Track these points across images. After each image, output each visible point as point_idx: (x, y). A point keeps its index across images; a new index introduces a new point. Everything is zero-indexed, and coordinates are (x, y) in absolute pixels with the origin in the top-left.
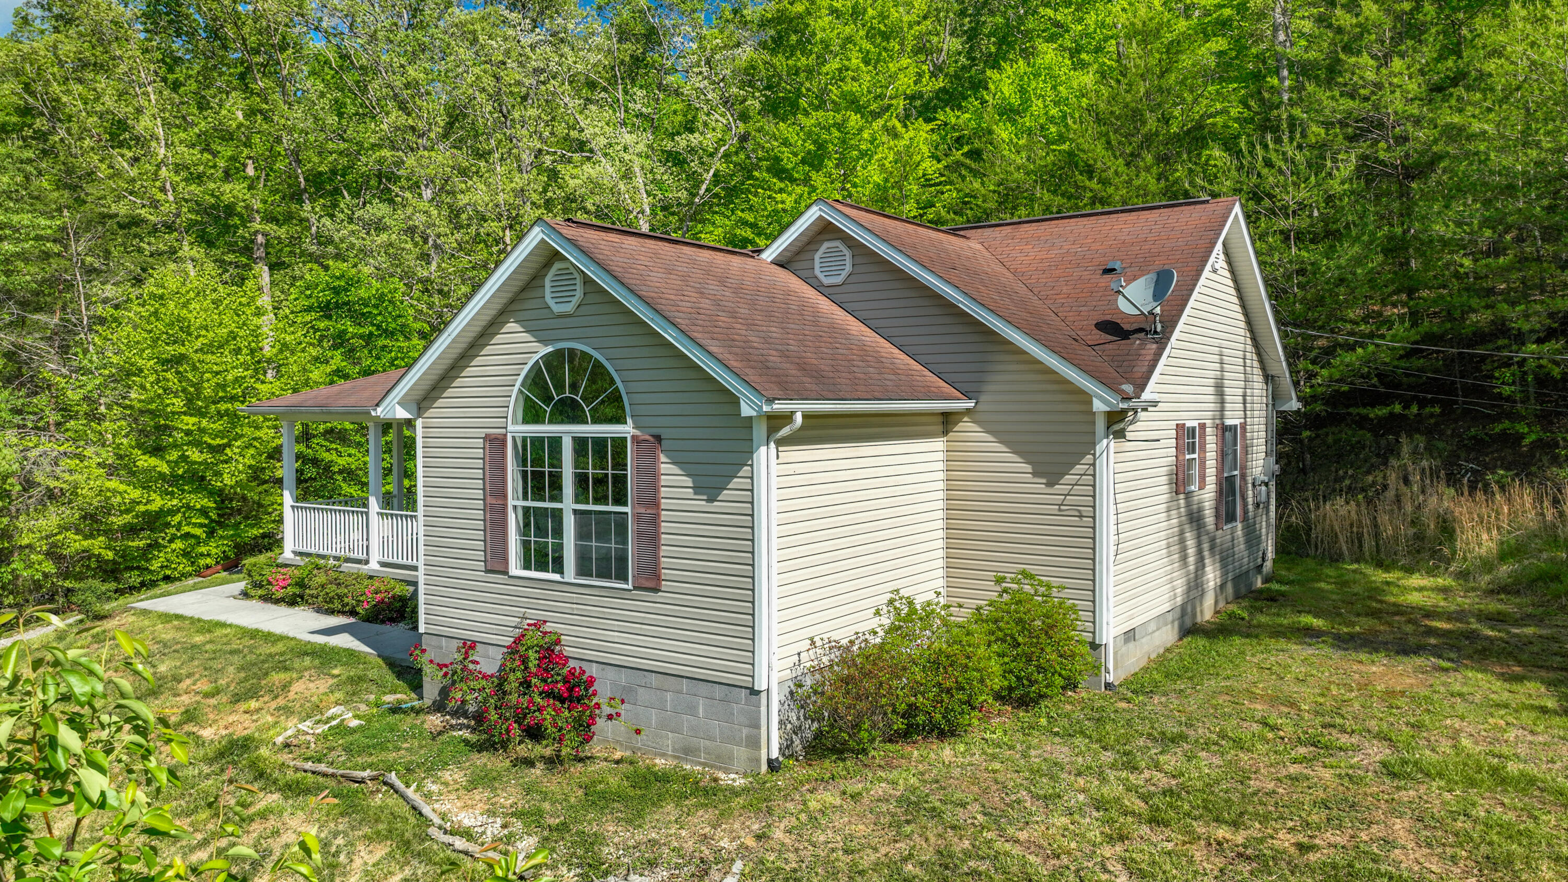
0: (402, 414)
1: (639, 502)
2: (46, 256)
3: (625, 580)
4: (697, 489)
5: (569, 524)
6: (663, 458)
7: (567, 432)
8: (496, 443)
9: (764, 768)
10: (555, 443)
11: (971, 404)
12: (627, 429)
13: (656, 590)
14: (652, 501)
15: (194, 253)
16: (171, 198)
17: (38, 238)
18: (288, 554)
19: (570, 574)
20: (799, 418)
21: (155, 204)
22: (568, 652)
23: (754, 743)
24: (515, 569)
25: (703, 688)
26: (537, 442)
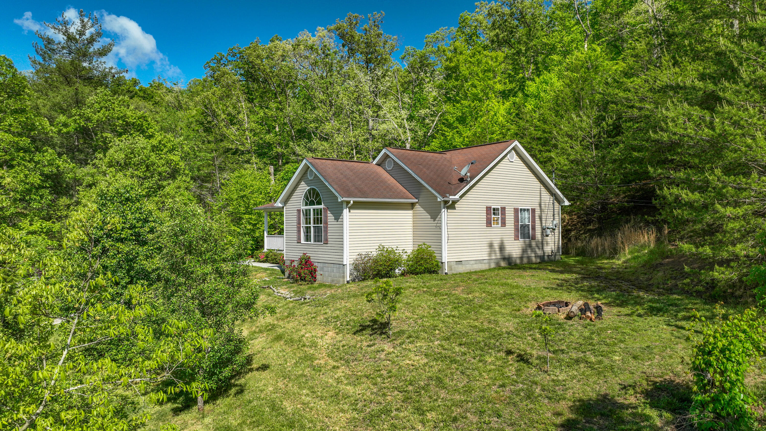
0: (280, 205)
1: (324, 223)
2: (209, 165)
3: (321, 242)
4: (335, 219)
5: (312, 229)
6: (329, 212)
7: (312, 207)
8: (299, 211)
9: (346, 283)
10: (310, 210)
11: (417, 201)
12: (322, 206)
13: (327, 244)
14: (326, 223)
15: (256, 161)
16: (249, 142)
17: (207, 160)
18: (265, 250)
19: (312, 242)
20: (352, 202)
21: (243, 144)
22: (312, 260)
23: (344, 277)
24: (303, 241)
25: (335, 266)
26: (306, 210)
